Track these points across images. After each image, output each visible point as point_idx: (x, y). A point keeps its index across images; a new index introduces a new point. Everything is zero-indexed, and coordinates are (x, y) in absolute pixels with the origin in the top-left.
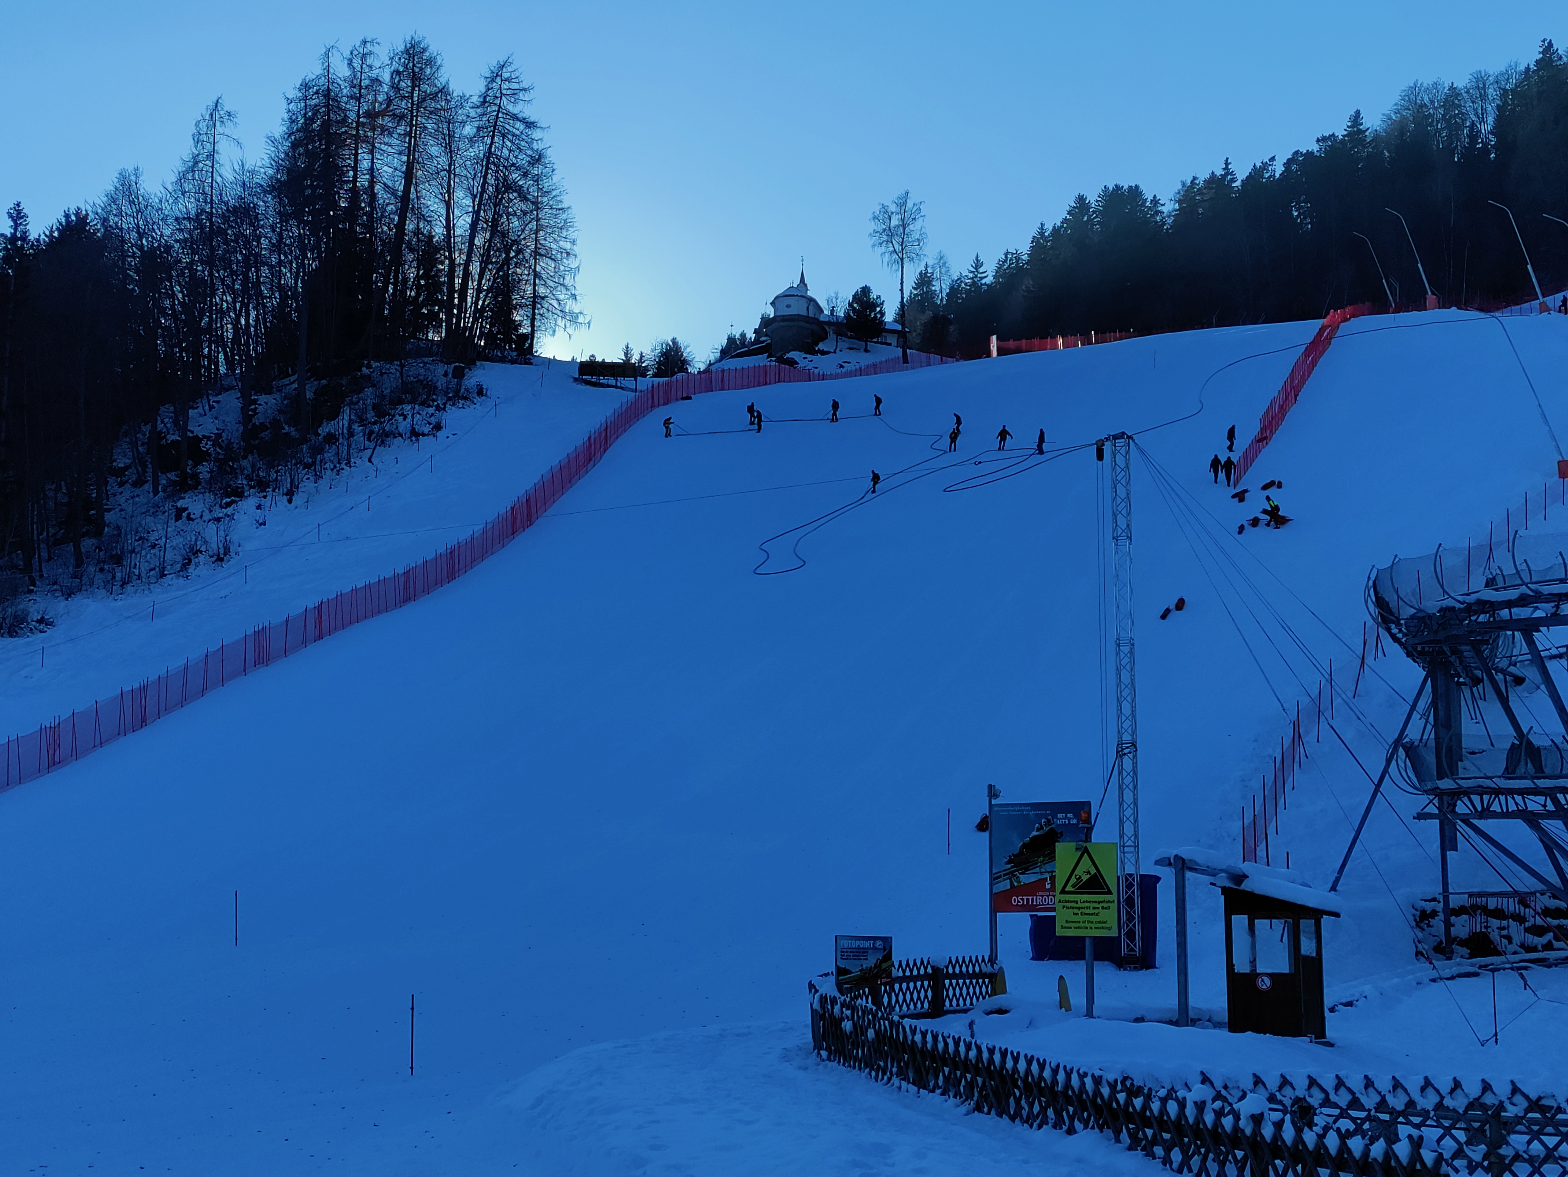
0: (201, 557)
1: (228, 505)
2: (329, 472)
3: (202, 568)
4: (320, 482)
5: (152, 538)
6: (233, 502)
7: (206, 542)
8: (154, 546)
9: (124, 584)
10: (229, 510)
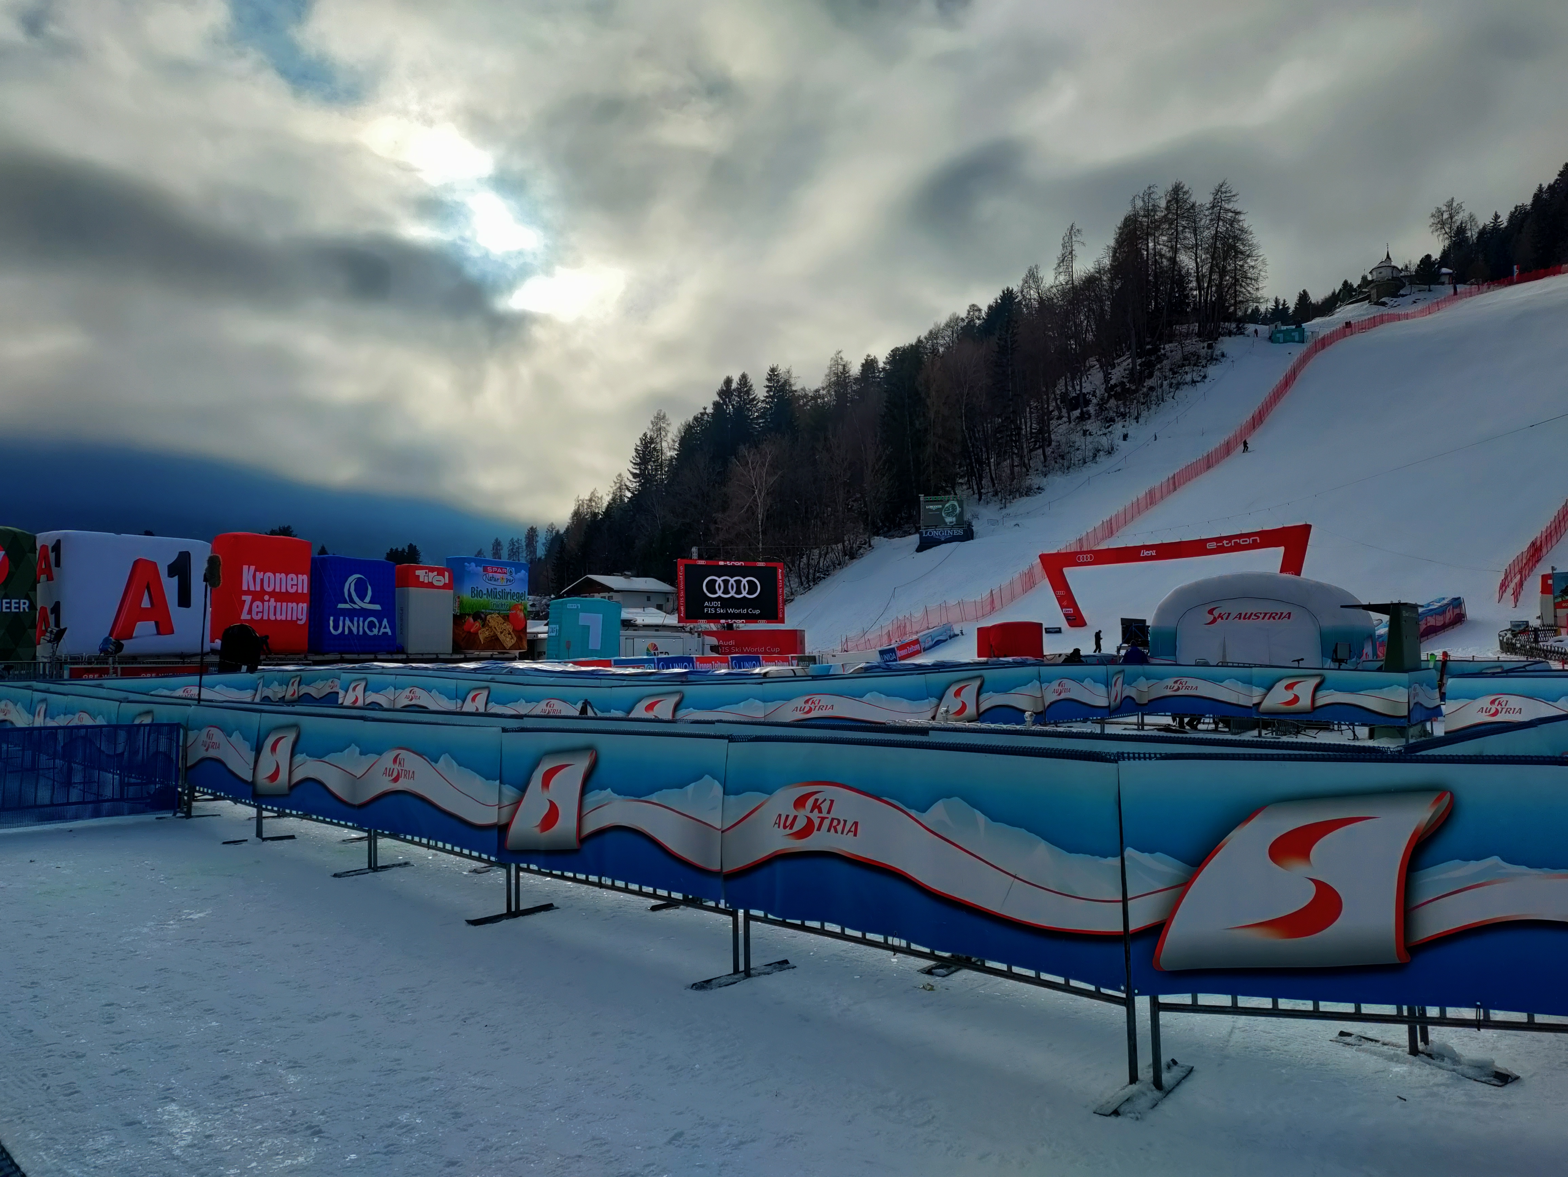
0: (1101, 453)
1: (1109, 427)
2: (1153, 406)
3: (1102, 457)
4: (1150, 411)
5: (1077, 445)
6: (1111, 425)
7: (1102, 446)
8: (1078, 449)
9: (1068, 468)
10: (1110, 429)
